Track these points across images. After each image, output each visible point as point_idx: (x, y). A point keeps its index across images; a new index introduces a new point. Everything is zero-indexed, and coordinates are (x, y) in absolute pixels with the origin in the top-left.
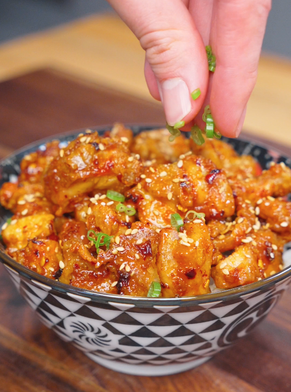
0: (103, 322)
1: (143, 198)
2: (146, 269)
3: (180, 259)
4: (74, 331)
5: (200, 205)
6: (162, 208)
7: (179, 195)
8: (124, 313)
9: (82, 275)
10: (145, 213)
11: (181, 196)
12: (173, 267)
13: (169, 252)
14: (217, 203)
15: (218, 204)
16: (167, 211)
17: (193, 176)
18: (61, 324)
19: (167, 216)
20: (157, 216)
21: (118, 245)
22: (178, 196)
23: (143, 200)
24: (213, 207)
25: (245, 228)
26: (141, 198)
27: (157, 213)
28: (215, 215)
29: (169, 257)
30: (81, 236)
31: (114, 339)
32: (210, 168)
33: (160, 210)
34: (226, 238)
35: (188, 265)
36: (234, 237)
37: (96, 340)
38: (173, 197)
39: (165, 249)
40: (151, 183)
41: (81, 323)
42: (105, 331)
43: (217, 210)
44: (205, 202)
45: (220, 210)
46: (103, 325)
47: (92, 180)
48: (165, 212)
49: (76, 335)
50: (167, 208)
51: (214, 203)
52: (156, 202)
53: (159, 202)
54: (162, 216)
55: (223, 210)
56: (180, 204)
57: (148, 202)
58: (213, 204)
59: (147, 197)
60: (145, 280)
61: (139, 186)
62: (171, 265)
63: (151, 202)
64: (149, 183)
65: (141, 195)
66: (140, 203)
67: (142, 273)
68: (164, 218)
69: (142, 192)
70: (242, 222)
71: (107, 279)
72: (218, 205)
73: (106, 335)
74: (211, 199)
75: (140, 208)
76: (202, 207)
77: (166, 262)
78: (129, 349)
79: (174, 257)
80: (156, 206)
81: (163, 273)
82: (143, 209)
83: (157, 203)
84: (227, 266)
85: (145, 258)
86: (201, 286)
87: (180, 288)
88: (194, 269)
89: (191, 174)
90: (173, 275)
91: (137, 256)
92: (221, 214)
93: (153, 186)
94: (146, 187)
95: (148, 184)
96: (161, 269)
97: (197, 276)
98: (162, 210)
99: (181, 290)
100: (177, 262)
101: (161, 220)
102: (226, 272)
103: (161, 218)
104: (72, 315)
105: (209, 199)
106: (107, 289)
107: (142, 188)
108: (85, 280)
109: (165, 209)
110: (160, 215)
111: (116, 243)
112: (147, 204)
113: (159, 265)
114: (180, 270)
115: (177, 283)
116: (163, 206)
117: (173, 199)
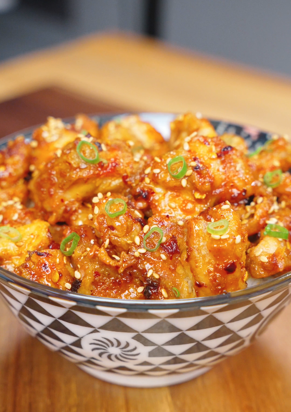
0: (133, 334)
1: (153, 193)
2: (175, 269)
3: (218, 253)
4: (93, 350)
5: (218, 188)
6: (177, 199)
7: (195, 179)
8: (164, 320)
9: (104, 283)
10: (160, 209)
11: (196, 180)
12: (209, 263)
13: (203, 246)
14: (236, 181)
15: (238, 182)
16: (184, 202)
17: (205, 157)
18: (78, 344)
19: (185, 206)
20: (173, 209)
21: (139, 246)
22: (194, 181)
23: (154, 194)
24: (232, 187)
25: (267, 207)
26: (151, 193)
27: (173, 205)
28: (236, 195)
29: (204, 252)
30: (90, 240)
31: (143, 352)
32: (220, 146)
33: (175, 202)
34: (249, 221)
35: (227, 258)
36: (258, 219)
37: (120, 355)
38: (187, 184)
39: (198, 243)
40: (160, 173)
41: (105, 338)
42: (134, 343)
43: (238, 189)
44: (223, 184)
45: (242, 190)
46: (133, 338)
47: (94, 182)
48: (181, 202)
49: (95, 354)
50: (183, 198)
51: (233, 182)
52: (169, 193)
53: (172, 193)
54: (179, 207)
55: (245, 188)
56: (197, 190)
57: (161, 195)
58: (232, 184)
59: (158, 190)
60: (175, 281)
61: (147, 180)
62: (207, 260)
63: (164, 195)
64: (158, 174)
65: (151, 190)
66: (152, 198)
67: (171, 275)
68: (182, 210)
69: (152, 186)
70: (262, 202)
71: (132, 285)
72: (238, 184)
73: (135, 348)
74: (229, 178)
75: (152, 204)
76: (221, 190)
77: (201, 258)
78: (157, 361)
79: (210, 251)
80: (171, 197)
81: (198, 270)
82: (157, 204)
83: (171, 195)
84: (263, 252)
85: (172, 257)
86: (240, 280)
87: (219, 285)
88: (234, 262)
89: (201, 156)
90: (209, 272)
91: (164, 257)
92: (244, 194)
93: (163, 176)
94: (155, 179)
95: (156, 175)
96: (196, 267)
97: (237, 270)
98: (178, 201)
99: (220, 287)
100: (214, 256)
101: (180, 212)
102: (265, 259)
103: (179, 210)
104: (95, 331)
105: (227, 179)
106: (134, 295)
107: (150, 181)
108: (107, 289)
109: (181, 199)
110: (177, 207)
111: (135, 244)
112: (160, 198)
113: (192, 262)
114: (218, 265)
115: (215, 280)
116: (177, 196)
117: (189, 186)
